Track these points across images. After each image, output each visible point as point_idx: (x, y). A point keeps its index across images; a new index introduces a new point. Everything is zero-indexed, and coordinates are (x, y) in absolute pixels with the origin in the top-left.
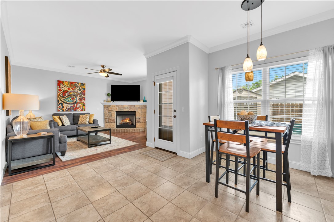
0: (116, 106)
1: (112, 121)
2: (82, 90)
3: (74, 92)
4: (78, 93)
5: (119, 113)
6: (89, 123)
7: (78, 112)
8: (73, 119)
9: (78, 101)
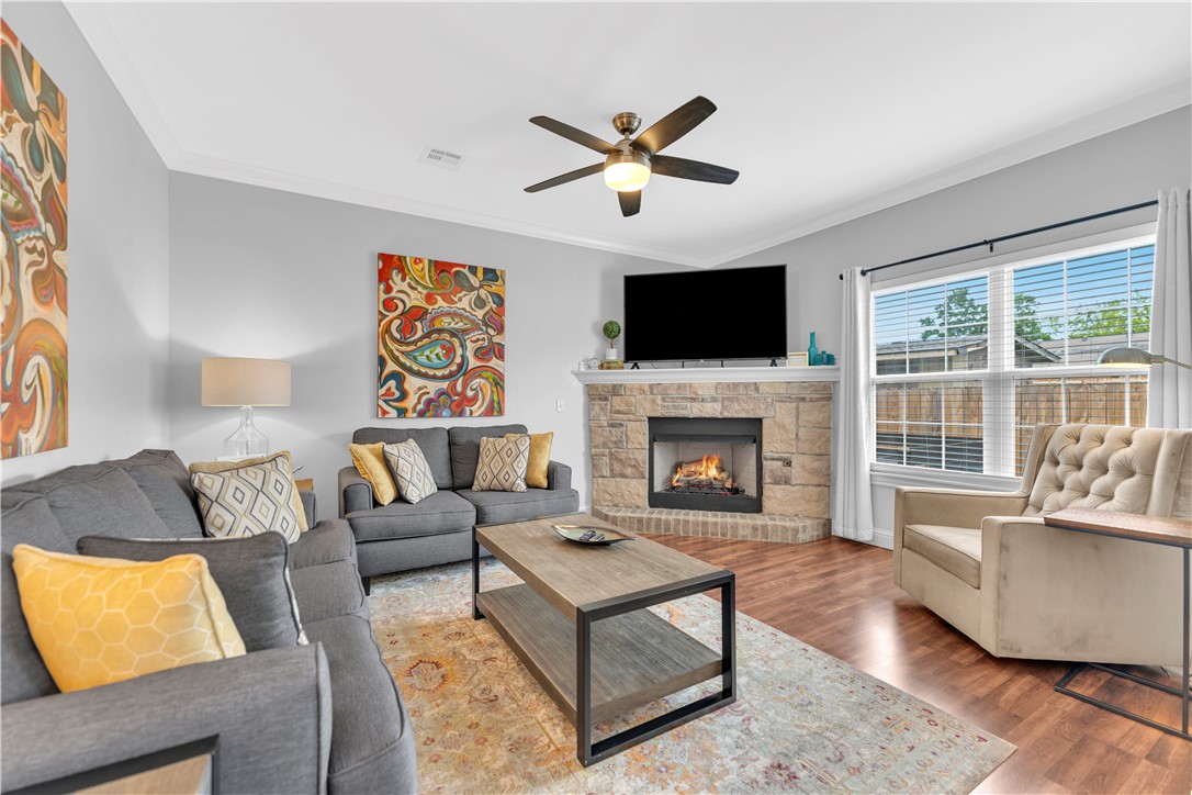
0: (651, 387)
1: (629, 471)
2: (491, 305)
3: (453, 315)
4: (472, 321)
5: (663, 429)
6: (529, 486)
7: (473, 420)
8: (451, 460)
9: (473, 363)
